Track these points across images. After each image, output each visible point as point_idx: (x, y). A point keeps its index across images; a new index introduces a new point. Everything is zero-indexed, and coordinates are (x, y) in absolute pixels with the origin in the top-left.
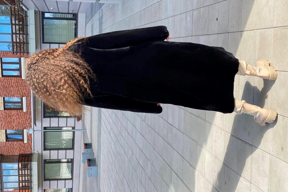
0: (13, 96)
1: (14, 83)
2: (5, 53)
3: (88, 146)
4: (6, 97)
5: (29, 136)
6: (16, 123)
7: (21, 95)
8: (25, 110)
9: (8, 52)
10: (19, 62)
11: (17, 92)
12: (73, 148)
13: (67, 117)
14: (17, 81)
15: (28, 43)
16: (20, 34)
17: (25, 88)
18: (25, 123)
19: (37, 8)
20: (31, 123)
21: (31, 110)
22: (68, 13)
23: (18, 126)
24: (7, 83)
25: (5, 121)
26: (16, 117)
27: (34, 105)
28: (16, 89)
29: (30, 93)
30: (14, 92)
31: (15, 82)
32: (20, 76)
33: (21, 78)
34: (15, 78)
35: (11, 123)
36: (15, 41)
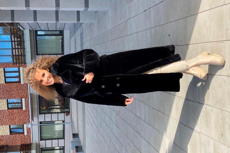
0: (14, 98)
1: (15, 88)
2: (7, 64)
3: (75, 136)
4: (9, 99)
5: (29, 130)
6: (18, 120)
7: (21, 97)
8: (24, 109)
9: (9, 64)
10: (18, 71)
11: (17, 94)
12: (63, 138)
13: (58, 113)
14: (17, 86)
15: (25, 56)
16: (18, 48)
17: (24, 91)
18: (25, 119)
19: (31, 27)
20: (29, 119)
21: (29, 108)
22: (56, 31)
23: (19, 122)
24: (9, 88)
25: (9, 118)
26: (17, 115)
27: (31, 105)
28: (16, 93)
29: (28, 95)
30: (15, 95)
31: (16, 86)
32: (20, 82)
33: (20, 83)
34: (16, 84)
35: (13, 120)
36: (14, 54)
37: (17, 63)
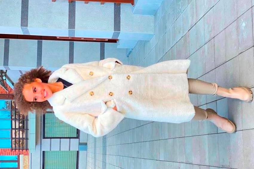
9: (6, 149)
16: (19, 129)
36: (14, 136)
37: (16, 149)
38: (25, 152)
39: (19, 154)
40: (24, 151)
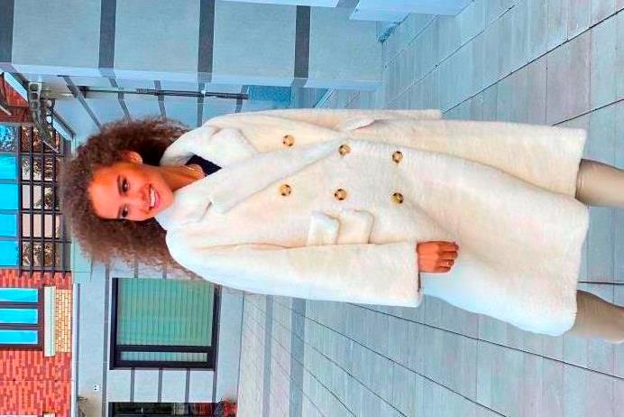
7: (39, 410)
9: (4, 271)
10: (36, 301)
29: (68, 402)
30: (17, 398)
31: (23, 364)
32: (40, 347)
33: (41, 353)
34: (23, 353)
37: (33, 271)
38: (60, 280)
39: (44, 285)
40: (58, 276)
